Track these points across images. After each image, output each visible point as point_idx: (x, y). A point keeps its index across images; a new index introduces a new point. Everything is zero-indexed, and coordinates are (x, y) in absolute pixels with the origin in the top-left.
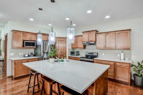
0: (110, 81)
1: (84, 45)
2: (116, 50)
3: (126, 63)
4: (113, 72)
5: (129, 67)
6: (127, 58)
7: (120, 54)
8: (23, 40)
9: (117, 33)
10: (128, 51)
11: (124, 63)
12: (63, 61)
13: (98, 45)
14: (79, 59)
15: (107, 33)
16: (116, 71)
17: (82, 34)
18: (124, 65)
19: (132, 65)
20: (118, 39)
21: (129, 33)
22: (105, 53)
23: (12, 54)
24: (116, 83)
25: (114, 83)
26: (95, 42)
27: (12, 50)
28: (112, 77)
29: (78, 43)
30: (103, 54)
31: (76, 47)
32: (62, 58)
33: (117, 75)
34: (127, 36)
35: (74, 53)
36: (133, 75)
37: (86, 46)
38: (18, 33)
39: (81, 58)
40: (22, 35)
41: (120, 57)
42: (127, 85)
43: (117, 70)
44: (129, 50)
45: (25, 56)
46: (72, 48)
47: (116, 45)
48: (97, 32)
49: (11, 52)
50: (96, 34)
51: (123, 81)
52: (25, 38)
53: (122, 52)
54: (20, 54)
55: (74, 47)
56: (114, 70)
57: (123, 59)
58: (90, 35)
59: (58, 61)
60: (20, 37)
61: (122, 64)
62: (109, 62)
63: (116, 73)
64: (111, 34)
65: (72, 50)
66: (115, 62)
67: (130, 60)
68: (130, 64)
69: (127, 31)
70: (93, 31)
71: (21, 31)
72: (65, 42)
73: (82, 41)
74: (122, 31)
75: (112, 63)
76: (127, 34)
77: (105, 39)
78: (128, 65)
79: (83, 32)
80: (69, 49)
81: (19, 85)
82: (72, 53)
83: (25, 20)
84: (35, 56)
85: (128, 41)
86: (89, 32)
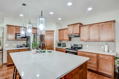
0: (92, 73)
1: (69, 37)
2: (100, 42)
3: (110, 56)
4: (96, 64)
5: (112, 60)
6: (111, 50)
7: (104, 46)
8: (16, 33)
9: (100, 24)
10: (112, 43)
11: (108, 55)
12: (45, 52)
13: (82, 37)
14: (64, 50)
15: (91, 25)
16: (99, 64)
17: (67, 27)
18: (108, 57)
19: (116, 57)
20: (101, 31)
21: (113, 25)
22: (89, 45)
23: (7, 45)
24: (99, 75)
25: (96, 75)
26: (79, 34)
27: (7, 41)
28: (95, 69)
29: (64, 36)
30: (87, 46)
31: (62, 39)
32: (44, 49)
33: (100, 67)
34: (111, 28)
35: (60, 44)
36: (118, 68)
37: (72, 38)
38: (11, 27)
39: (66, 50)
40: (15, 29)
41: (104, 49)
42: (110, 78)
43: (100, 62)
44: (114, 42)
45: (18, 47)
46: (59, 40)
47: (100, 36)
48: (81, 25)
49: (6, 43)
50: (80, 27)
51: (106, 74)
52: (17, 32)
53: (106, 44)
54: (14, 45)
55: (61, 39)
56: (97, 62)
57: (107, 51)
58: (74, 28)
59: (41, 52)
60: (13, 30)
61: (105, 56)
62: (92, 54)
63: (99, 65)
64: (94, 26)
65: (59, 42)
66: (98, 54)
67: (115, 52)
68: (113, 56)
69: (111, 23)
70: (77, 24)
71: (14, 26)
72: (52, 35)
73: (67, 34)
74: (106, 22)
75: (95, 55)
76: (110, 25)
77: (88, 31)
78: (112, 58)
79: (68, 26)
80: (56, 41)
81: (9, 71)
82: (59, 45)
83: (16, 16)
84: (26, 46)
85: (112, 32)
86: (73, 25)
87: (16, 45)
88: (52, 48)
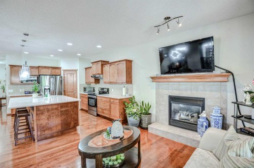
1: (95, 79)
4: (109, 110)
9: (117, 64)
10: (130, 85)
17: (91, 65)
23: (11, 91)
27: (12, 86)
30: (113, 90)
37: (100, 80)
38: (15, 68)
45: (26, 93)
46: (86, 82)
49: (9, 88)
50: (103, 65)
53: (124, 87)
54: (21, 90)
58: (97, 67)
64: (113, 65)
65: (85, 86)
66: (110, 98)
70: (99, 61)
71: (18, 66)
72: (75, 75)
74: (120, 61)
79: (92, 63)
80: (80, 84)
83: (19, 54)
86: (96, 63)
87: (23, 91)
88: (75, 95)
